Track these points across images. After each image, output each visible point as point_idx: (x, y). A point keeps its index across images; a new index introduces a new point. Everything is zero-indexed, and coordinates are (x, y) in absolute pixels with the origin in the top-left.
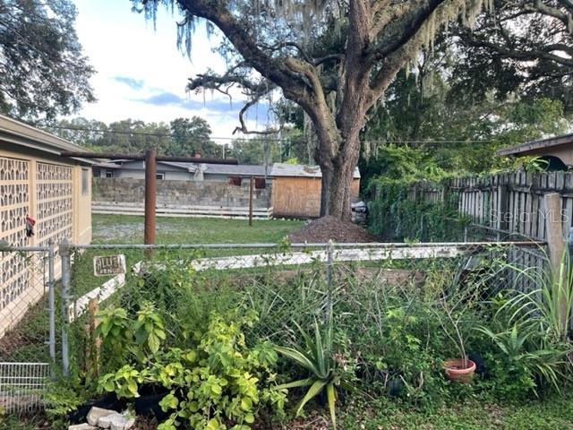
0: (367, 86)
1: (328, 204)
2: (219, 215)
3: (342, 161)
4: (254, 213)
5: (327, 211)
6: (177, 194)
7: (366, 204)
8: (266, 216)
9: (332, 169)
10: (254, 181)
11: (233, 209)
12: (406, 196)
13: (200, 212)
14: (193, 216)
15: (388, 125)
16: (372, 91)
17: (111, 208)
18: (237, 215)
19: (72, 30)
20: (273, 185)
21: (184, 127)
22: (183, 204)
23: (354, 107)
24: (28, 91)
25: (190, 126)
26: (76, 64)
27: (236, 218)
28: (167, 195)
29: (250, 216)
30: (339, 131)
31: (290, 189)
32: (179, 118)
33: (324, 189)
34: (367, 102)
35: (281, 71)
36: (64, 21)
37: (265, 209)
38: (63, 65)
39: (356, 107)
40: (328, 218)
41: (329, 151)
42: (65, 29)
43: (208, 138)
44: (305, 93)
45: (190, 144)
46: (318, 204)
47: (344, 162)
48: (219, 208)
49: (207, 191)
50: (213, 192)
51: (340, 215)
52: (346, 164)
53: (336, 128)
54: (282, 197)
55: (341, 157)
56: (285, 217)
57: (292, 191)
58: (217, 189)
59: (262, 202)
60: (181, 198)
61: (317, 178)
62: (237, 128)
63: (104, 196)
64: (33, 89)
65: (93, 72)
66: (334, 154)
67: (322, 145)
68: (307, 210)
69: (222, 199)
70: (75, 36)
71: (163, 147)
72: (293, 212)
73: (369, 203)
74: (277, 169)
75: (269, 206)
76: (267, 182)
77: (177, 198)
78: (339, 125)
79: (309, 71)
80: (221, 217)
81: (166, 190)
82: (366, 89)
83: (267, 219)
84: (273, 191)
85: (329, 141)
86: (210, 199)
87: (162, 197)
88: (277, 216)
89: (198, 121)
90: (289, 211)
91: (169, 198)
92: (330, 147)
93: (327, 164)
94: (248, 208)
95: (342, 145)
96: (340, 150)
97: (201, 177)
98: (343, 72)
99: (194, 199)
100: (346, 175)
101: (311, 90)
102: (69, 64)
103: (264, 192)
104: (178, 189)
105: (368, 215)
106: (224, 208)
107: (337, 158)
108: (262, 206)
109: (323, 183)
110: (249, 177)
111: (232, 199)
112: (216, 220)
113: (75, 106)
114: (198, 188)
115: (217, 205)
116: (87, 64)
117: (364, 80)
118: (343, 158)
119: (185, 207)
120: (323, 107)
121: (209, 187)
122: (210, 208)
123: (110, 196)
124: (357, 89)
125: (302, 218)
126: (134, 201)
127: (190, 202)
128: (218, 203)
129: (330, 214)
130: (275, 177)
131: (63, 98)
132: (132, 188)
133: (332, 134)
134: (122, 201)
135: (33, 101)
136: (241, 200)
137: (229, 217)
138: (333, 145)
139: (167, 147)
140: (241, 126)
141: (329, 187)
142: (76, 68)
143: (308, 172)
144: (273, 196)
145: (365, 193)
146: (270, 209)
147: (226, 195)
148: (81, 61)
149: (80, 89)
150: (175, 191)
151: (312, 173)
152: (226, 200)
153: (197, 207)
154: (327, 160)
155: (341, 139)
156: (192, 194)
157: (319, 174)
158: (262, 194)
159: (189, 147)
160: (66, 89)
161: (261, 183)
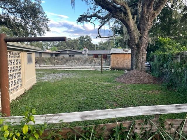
0: (152, 9)
1: (134, 65)
2: (91, 69)
3: (140, 45)
4: (103, 68)
5: (134, 68)
6: (76, 62)
7: (150, 63)
8: (109, 69)
9: (136, 49)
10: (103, 56)
11: (96, 66)
12: (172, 60)
13: (84, 68)
14: (81, 69)
15: (158, 31)
16: (155, 12)
17: (53, 67)
18: (97, 69)
19: (41, 6)
20: (111, 57)
21: (83, 39)
22: (78, 65)
23: (146, 19)
24: (28, 29)
25: (85, 39)
26: (43, 18)
27: (97, 70)
28: (73, 62)
29: (102, 69)
30: (139, 31)
31: (118, 58)
32: (81, 36)
33: (132, 58)
34: (152, 17)
35: (111, 6)
36: (38, 3)
37: (108, 66)
38: (39, 19)
39: (147, 20)
40: (134, 71)
41: (134, 41)
42: (38, 6)
43: (91, 42)
44: (123, 15)
45: (85, 45)
46: (129, 64)
47: (141, 45)
48: (90, 66)
49: (87, 60)
50: (89, 60)
51: (140, 69)
52: (142, 46)
53: (137, 30)
54: (115, 62)
55: (140, 43)
56: (116, 69)
57: (119, 59)
58: (90, 59)
59: (107, 64)
60: (77, 63)
61: (129, 54)
62: (97, 36)
63: (51, 63)
64: (30, 28)
65: (49, 21)
66: (137, 42)
67: (131, 38)
68: (125, 66)
69: (92, 63)
70: (42, 8)
71: (77, 46)
72: (119, 67)
73: (151, 63)
74: (113, 51)
75: (110, 65)
76: (108, 56)
77: (76, 63)
78: (139, 29)
79: (125, 4)
80: (92, 70)
81: (72, 60)
82: (152, 11)
83: (109, 70)
84: (111, 59)
85: (134, 36)
86: (88, 63)
87: (71, 63)
88: (113, 69)
89: (87, 37)
90: (117, 67)
91: (73, 63)
92: (135, 39)
93: (133, 46)
94: (101, 66)
95: (141, 37)
96: (139, 40)
97: (87, 55)
98: (140, 6)
99: (82, 63)
100: (143, 51)
101: (126, 13)
102: (41, 18)
103: (108, 60)
104: (76, 60)
105: (151, 68)
106: (93, 66)
107: (138, 43)
108: (107, 65)
109: (132, 55)
110: (101, 54)
111: (96, 63)
112: (89, 71)
113: (43, 33)
114: (83, 59)
115: (90, 65)
116: (47, 18)
117: (151, 6)
118: (141, 43)
119: (78, 66)
120: (131, 20)
121: (87, 59)
122: (88, 67)
123: (53, 63)
124: (147, 11)
125: (123, 69)
126: (61, 65)
127: (81, 64)
128: (91, 64)
129: (135, 69)
130: (112, 54)
131: (39, 30)
132: (61, 60)
133: (136, 33)
134: (57, 65)
135: (30, 32)
136: (99, 63)
137: (94, 70)
138: (136, 38)
139: (78, 46)
140: (98, 35)
141: (135, 57)
142: (43, 19)
143: (125, 51)
144: (111, 62)
145: (149, 59)
146: (110, 66)
147: (93, 62)
148: (45, 17)
149: (44, 27)
150: (75, 61)
151: (127, 51)
152: (94, 63)
153: (84, 66)
154: (133, 45)
155: (140, 35)
156: (81, 61)
157: (130, 51)
158: (107, 61)
159: (85, 46)
160: (40, 27)
161: (106, 57)
